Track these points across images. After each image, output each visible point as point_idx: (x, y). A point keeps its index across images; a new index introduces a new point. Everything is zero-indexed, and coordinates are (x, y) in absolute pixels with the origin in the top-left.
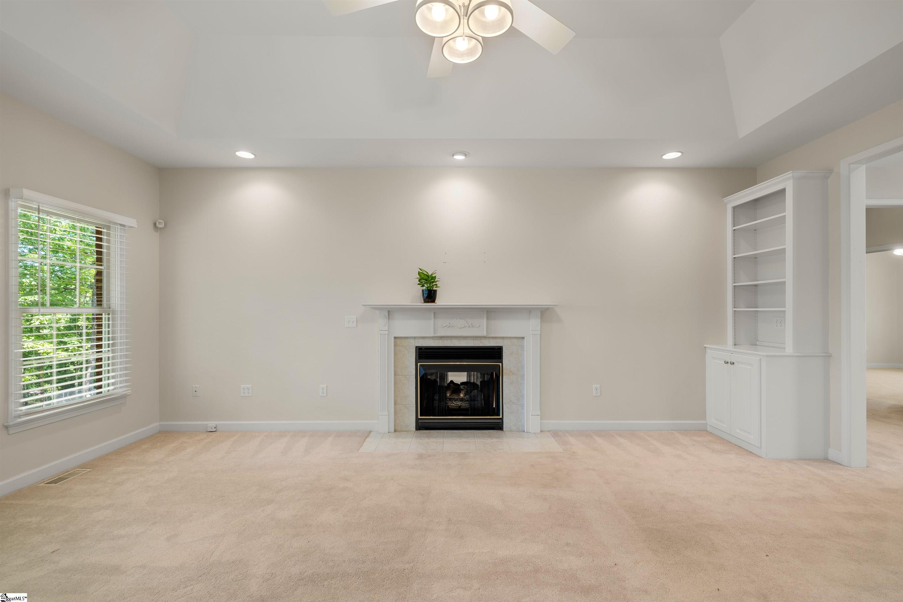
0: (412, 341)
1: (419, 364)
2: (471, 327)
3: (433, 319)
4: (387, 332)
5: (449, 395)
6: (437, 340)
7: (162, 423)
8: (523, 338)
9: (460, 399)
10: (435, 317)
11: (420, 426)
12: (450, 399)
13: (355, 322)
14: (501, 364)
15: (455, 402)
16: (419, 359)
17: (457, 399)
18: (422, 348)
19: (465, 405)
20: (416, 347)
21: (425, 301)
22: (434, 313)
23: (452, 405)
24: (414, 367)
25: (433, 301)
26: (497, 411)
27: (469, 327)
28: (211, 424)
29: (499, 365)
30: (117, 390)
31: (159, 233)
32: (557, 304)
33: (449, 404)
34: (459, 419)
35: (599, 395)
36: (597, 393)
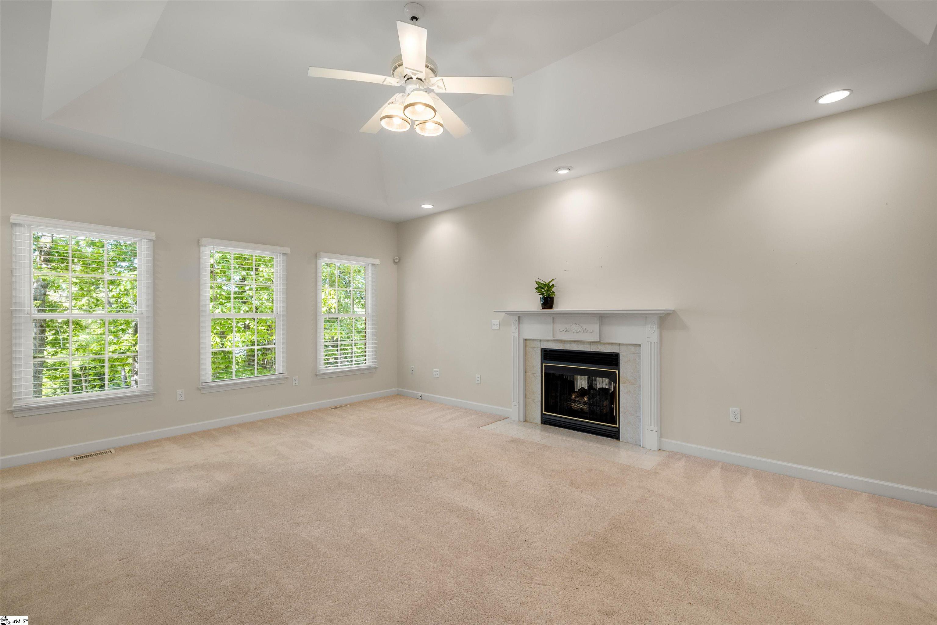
0: (538, 343)
1: (544, 364)
2: (585, 332)
3: (552, 323)
4: (517, 335)
5: (575, 397)
6: (558, 343)
7: (398, 389)
8: (640, 345)
9: (583, 402)
10: (554, 322)
11: (546, 421)
12: (575, 402)
13: (498, 326)
14: (617, 371)
15: (578, 404)
16: (544, 360)
17: (581, 402)
18: (547, 350)
19: (585, 408)
20: (542, 349)
21: (544, 308)
22: (554, 318)
23: (575, 406)
24: (540, 366)
25: (551, 307)
26: (613, 419)
27: (583, 332)
28: (420, 393)
29: (616, 372)
30: (370, 364)
31: (397, 265)
32: (673, 309)
33: (572, 405)
34: (576, 420)
35: (739, 420)
36: (736, 418)
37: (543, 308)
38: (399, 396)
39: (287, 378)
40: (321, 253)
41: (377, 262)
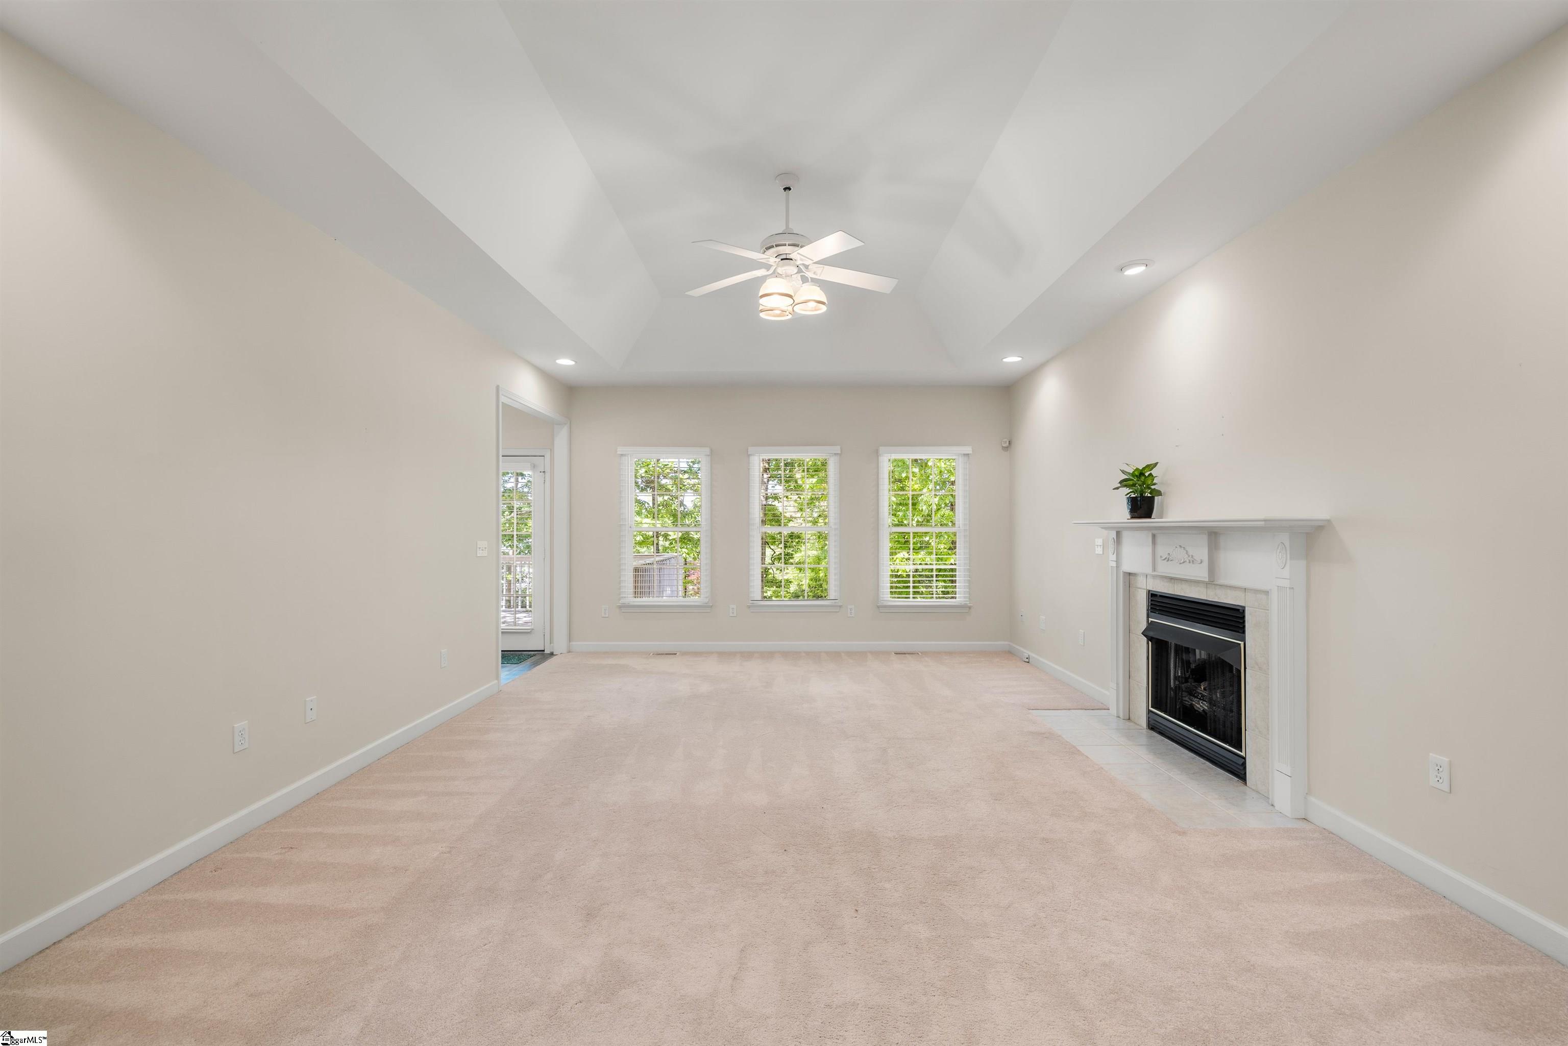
0: (1144, 581)
1: (1150, 619)
2: (1191, 561)
3: (1151, 545)
4: (1116, 564)
5: (1203, 689)
6: (1167, 582)
7: (1010, 643)
8: (1269, 592)
10: (1154, 543)
11: (1153, 725)
13: (1102, 547)
14: (1242, 643)
15: (1201, 703)
16: (1150, 612)
18: (1153, 594)
20: (1149, 591)
22: (1154, 536)
23: (1197, 705)
24: (1145, 623)
25: (1148, 515)
26: (1235, 738)
27: (1189, 563)
28: (1027, 653)
29: (1240, 644)
30: (961, 599)
31: (1008, 452)
32: (1328, 517)
33: (1194, 703)
34: (1187, 730)
35: (1445, 787)
36: (1441, 781)
37: (1132, 518)
38: (1010, 653)
39: (840, 607)
40: (880, 447)
41: (968, 450)
